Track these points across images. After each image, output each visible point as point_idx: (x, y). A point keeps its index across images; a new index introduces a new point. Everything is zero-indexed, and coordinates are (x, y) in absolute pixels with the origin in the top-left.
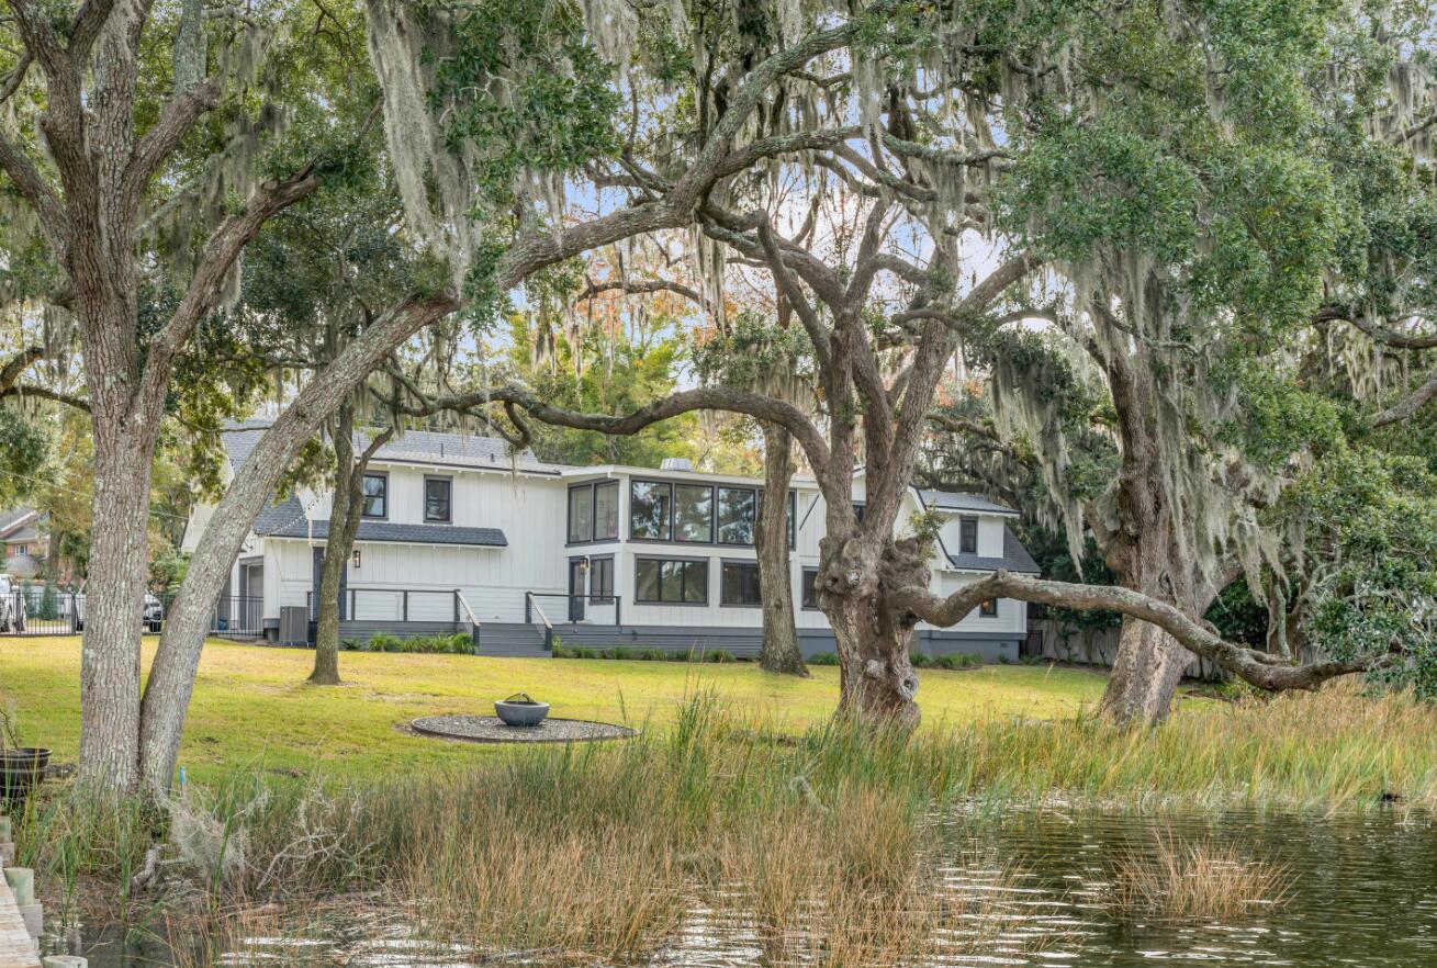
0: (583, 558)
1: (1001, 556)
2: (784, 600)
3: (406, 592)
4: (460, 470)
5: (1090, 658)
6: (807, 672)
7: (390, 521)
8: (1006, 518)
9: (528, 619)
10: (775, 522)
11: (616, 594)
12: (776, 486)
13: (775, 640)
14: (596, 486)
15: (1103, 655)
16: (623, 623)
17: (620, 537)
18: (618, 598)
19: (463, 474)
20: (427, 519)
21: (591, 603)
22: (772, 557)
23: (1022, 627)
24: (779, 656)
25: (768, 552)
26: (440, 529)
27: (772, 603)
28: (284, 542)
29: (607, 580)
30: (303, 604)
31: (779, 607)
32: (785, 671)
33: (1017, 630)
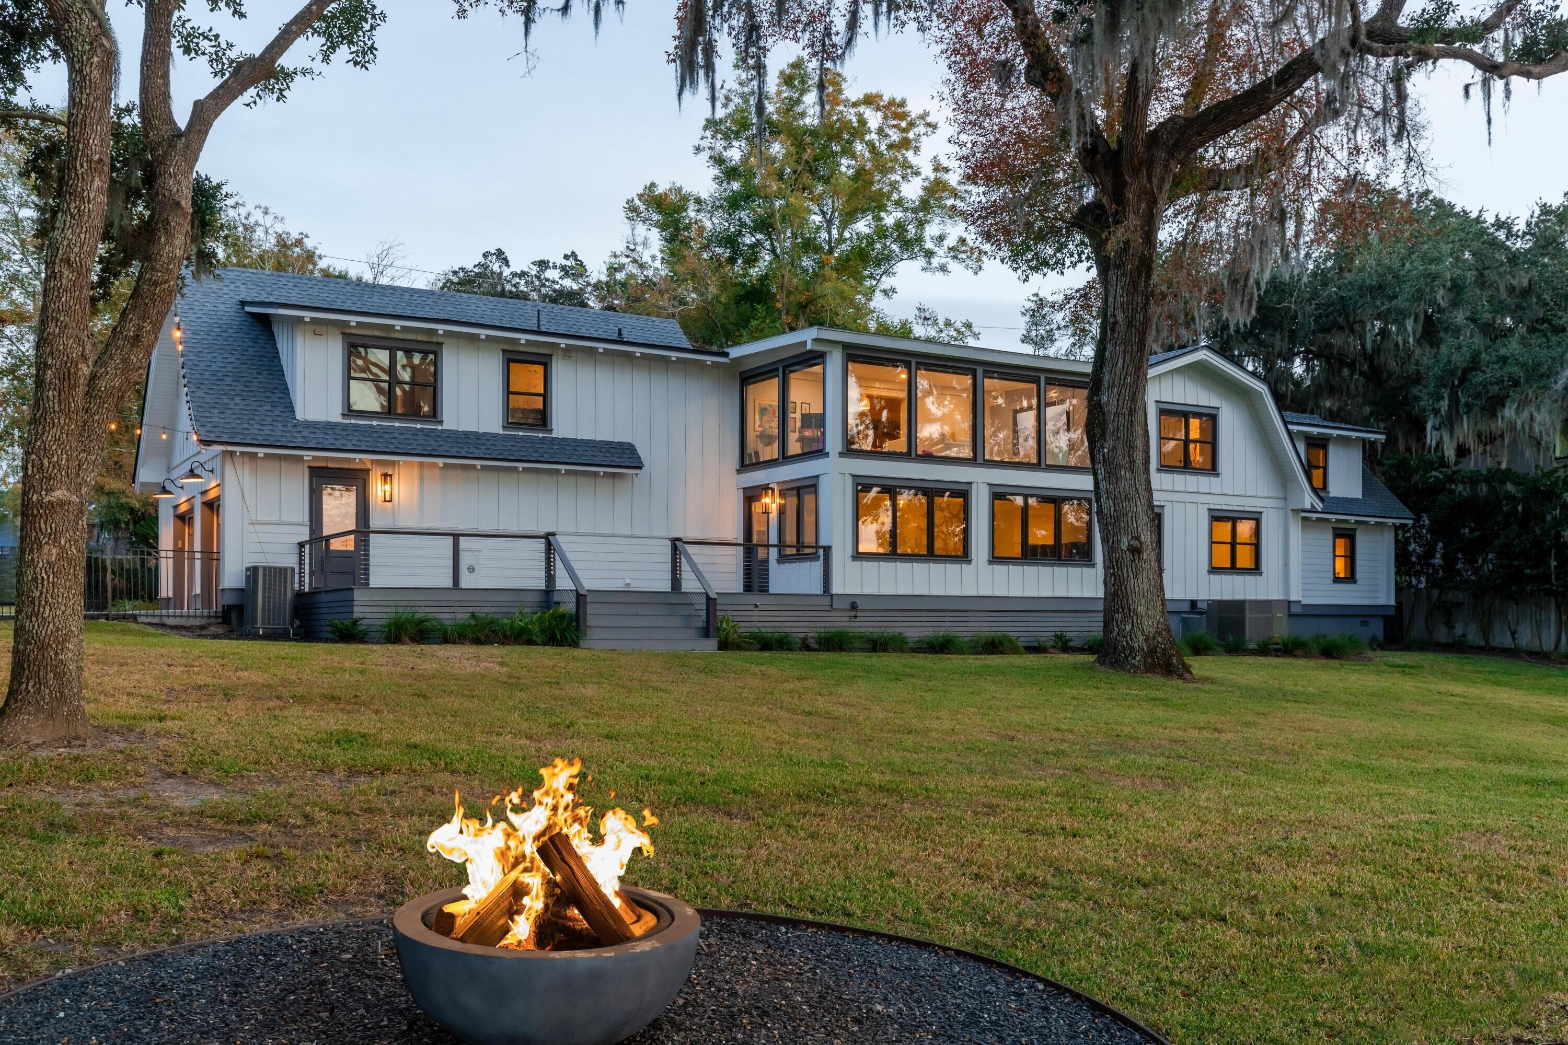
0: (766, 488)
1: (1359, 495)
2: (1146, 537)
3: (456, 537)
4: (563, 342)
5: (1487, 640)
6: (1187, 669)
7: (446, 426)
8: (1364, 440)
9: (676, 582)
10: (1126, 394)
11: (822, 543)
12: (1130, 325)
13: (1129, 613)
14: (784, 368)
15: (1513, 634)
16: (836, 589)
17: (828, 449)
18: (827, 549)
19: (569, 350)
20: (508, 425)
21: (782, 559)
22: (1122, 460)
23: (1388, 596)
24: (1139, 642)
25: (1113, 449)
26: (532, 439)
27: (1124, 544)
28: (254, 456)
29: (808, 519)
30: (291, 561)
31: (1136, 551)
32: (1150, 669)
33: (1382, 601)
